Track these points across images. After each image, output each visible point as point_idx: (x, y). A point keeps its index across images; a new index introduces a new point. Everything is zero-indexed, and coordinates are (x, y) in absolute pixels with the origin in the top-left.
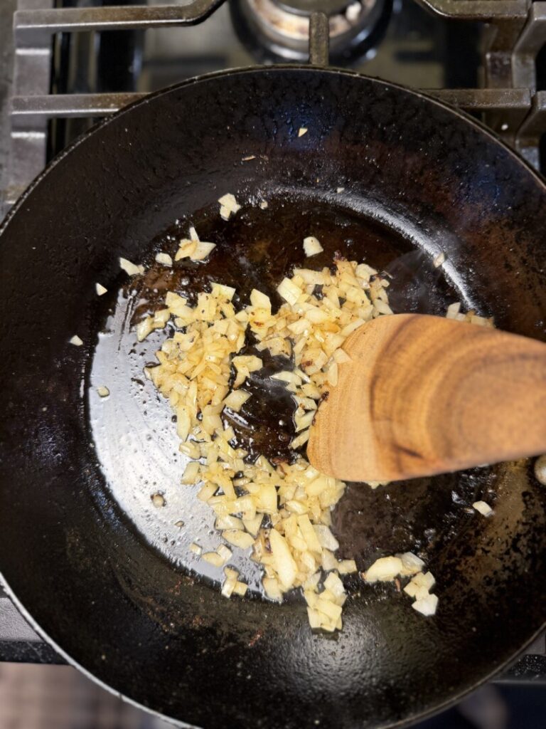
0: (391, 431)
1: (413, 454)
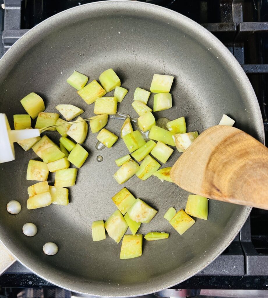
0: (213, 177)
1: (218, 190)
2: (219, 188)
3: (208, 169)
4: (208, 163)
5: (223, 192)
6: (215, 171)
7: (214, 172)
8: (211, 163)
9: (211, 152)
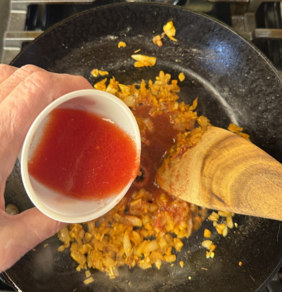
1: (220, 200)
2: (220, 197)
3: (204, 174)
4: (203, 168)
5: (226, 202)
6: (212, 177)
7: (212, 179)
8: (206, 167)
9: (203, 156)
